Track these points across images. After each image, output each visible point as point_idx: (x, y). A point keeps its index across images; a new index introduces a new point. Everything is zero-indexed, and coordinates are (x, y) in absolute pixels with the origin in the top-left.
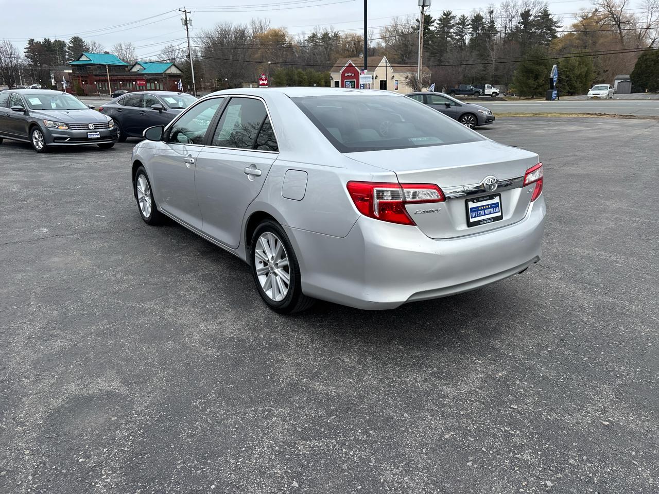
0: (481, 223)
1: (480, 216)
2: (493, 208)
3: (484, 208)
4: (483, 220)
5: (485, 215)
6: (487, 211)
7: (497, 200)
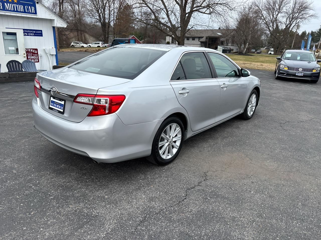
0: (53, 110)
1: (54, 106)
2: (61, 106)
3: (57, 104)
4: (54, 109)
5: (56, 107)
6: (57, 106)
7: (63, 103)
